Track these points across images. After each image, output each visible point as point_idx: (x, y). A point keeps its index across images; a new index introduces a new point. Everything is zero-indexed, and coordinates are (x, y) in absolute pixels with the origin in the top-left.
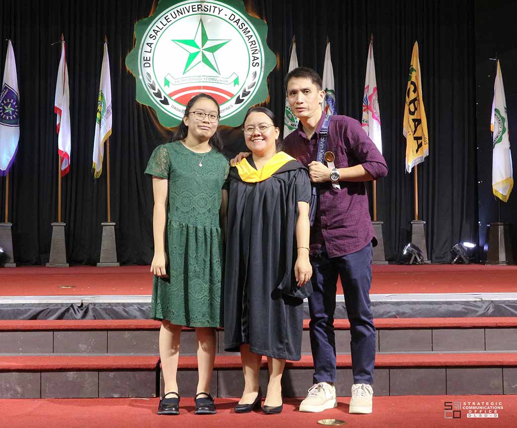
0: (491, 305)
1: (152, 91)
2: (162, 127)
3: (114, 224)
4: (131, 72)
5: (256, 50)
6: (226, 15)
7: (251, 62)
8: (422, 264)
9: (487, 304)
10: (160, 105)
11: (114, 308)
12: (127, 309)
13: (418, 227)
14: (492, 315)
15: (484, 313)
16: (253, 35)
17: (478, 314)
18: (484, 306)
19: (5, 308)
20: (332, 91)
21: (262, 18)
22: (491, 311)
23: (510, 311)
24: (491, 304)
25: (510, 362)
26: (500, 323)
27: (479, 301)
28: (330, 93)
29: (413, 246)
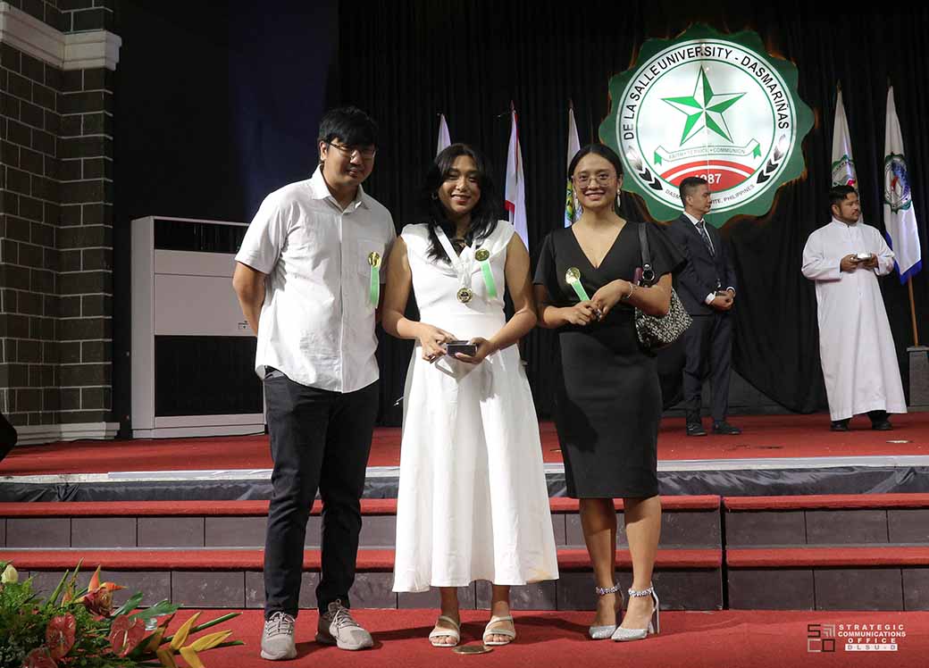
20: (900, 156)
21: (789, 59)
28: (897, 160)
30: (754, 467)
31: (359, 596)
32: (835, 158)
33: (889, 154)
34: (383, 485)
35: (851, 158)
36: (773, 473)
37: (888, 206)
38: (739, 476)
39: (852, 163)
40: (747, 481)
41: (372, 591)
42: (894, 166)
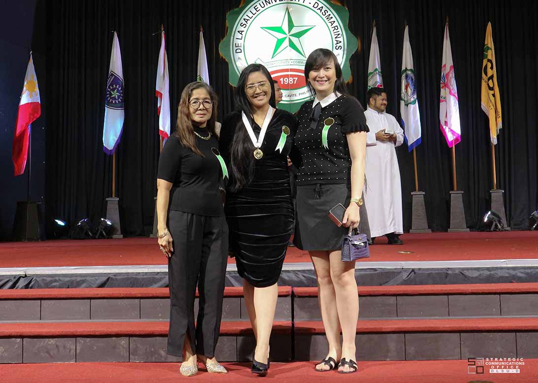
4: (224, 58)
8: (502, 231)
13: (497, 195)
19: (142, 277)
20: (411, 70)
21: (344, 6)
28: (409, 72)
29: (493, 213)
31: (49, 354)
32: (370, 70)
33: (405, 69)
34: (68, 279)
35: (380, 71)
37: (403, 102)
38: (304, 274)
39: (380, 73)
40: (309, 277)
41: (59, 351)
42: (407, 76)
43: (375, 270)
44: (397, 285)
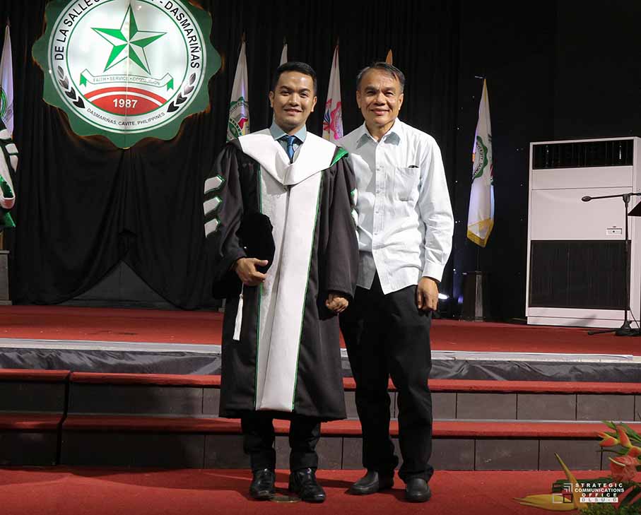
0: (465, 366)
1: (64, 90)
2: (74, 135)
3: (8, 252)
4: (38, 64)
5: (197, 47)
6: (161, 2)
7: (190, 62)
9: (460, 364)
10: (73, 108)
11: (6, 354)
12: (22, 356)
14: (466, 378)
15: (456, 375)
16: (194, 29)
17: (450, 375)
18: (457, 367)
21: (205, 7)
22: (465, 372)
23: (486, 373)
24: (465, 364)
25: (484, 432)
26: (475, 387)
27: (452, 360)
30: (103, 349)
32: (234, 98)
35: (246, 100)
36: (118, 354)
38: (90, 356)
39: (246, 104)
40: (96, 360)
43: (182, 354)
44: (210, 374)
